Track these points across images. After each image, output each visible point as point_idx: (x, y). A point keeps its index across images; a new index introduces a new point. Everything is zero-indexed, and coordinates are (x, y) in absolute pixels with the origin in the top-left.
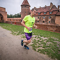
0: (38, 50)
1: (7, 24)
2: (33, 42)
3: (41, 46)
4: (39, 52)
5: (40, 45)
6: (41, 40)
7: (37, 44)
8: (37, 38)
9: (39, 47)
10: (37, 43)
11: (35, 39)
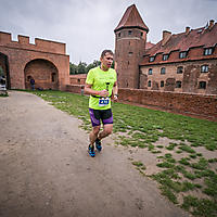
0: (186, 199)
1: (69, 95)
2: (160, 166)
3: (199, 187)
5: (193, 179)
6: (195, 161)
7: (180, 175)
8: (176, 148)
9: (188, 187)
10: (179, 169)
11: (169, 152)
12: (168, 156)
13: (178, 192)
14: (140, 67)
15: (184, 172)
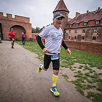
0: (88, 93)
2: (75, 76)
4: (92, 98)
5: (91, 83)
6: (92, 74)
7: (85, 81)
8: (83, 68)
9: (89, 87)
10: (85, 78)
11: (79, 70)
12: (79, 72)
13: (85, 89)
14: (65, 29)
15: (87, 80)
